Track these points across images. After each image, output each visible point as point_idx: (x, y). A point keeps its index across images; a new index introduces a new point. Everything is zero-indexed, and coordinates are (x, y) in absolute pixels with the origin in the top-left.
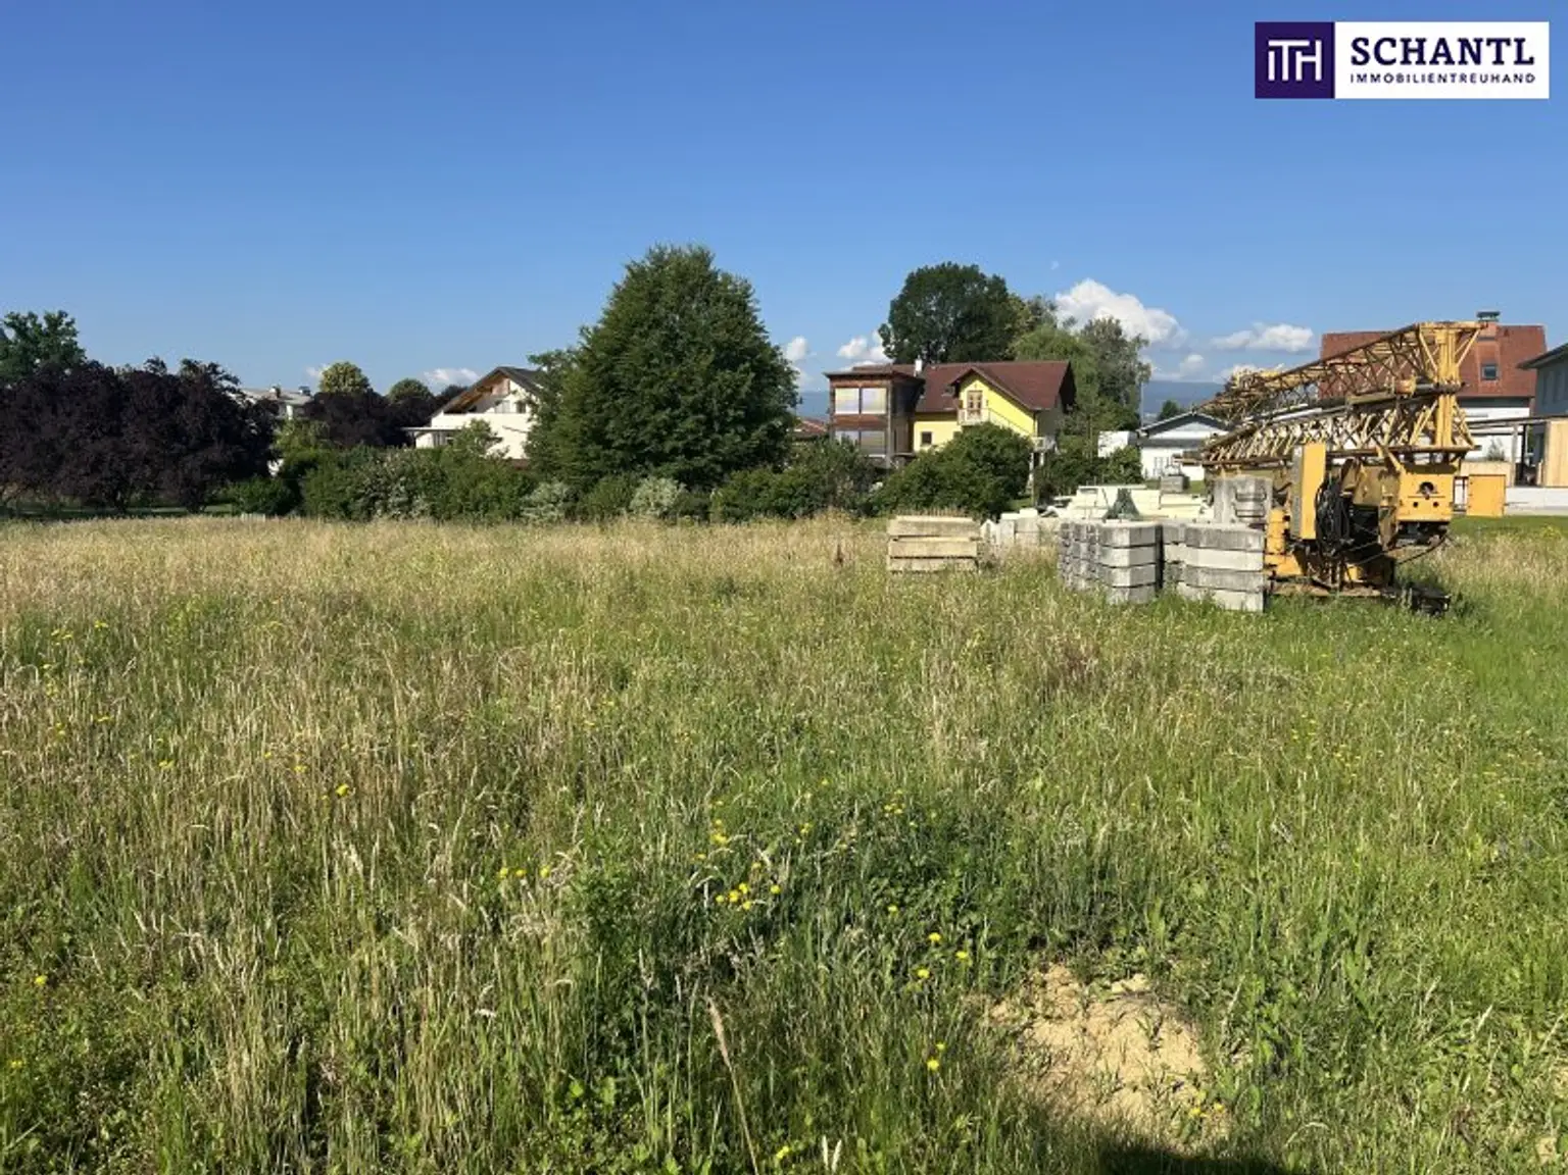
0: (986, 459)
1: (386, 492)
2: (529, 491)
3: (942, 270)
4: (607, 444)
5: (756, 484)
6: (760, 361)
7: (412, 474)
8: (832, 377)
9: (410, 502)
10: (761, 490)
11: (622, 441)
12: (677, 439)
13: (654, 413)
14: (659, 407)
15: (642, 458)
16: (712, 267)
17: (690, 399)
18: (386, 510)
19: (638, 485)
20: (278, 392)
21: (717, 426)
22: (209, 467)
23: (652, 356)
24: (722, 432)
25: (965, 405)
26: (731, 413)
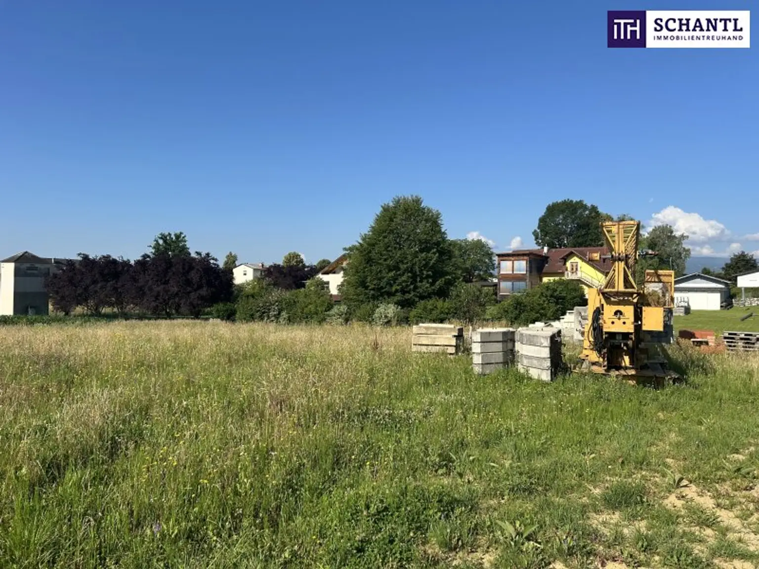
0: (551, 296)
1: (269, 309)
2: (329, 310)
3: (564, 203)
4: (366, 288)
5: (431, 307)
6: (442, 248)
7: (281, 302)
8: (499, 255)
9: (279, 314)
10: (433, 310)
11: (373, 286)
12: (398, 285)
13: (388, 273)
14: (390, 270)
15: (381, 294)
16: (422, 205)
17: (405, 266)
18: (269, 318)
19: (378, 307)
21: (418, 279)
22: (201, 298)
23: (389, 246)
24: (421, 281)
25: (569, 269)
26: (425, 272)
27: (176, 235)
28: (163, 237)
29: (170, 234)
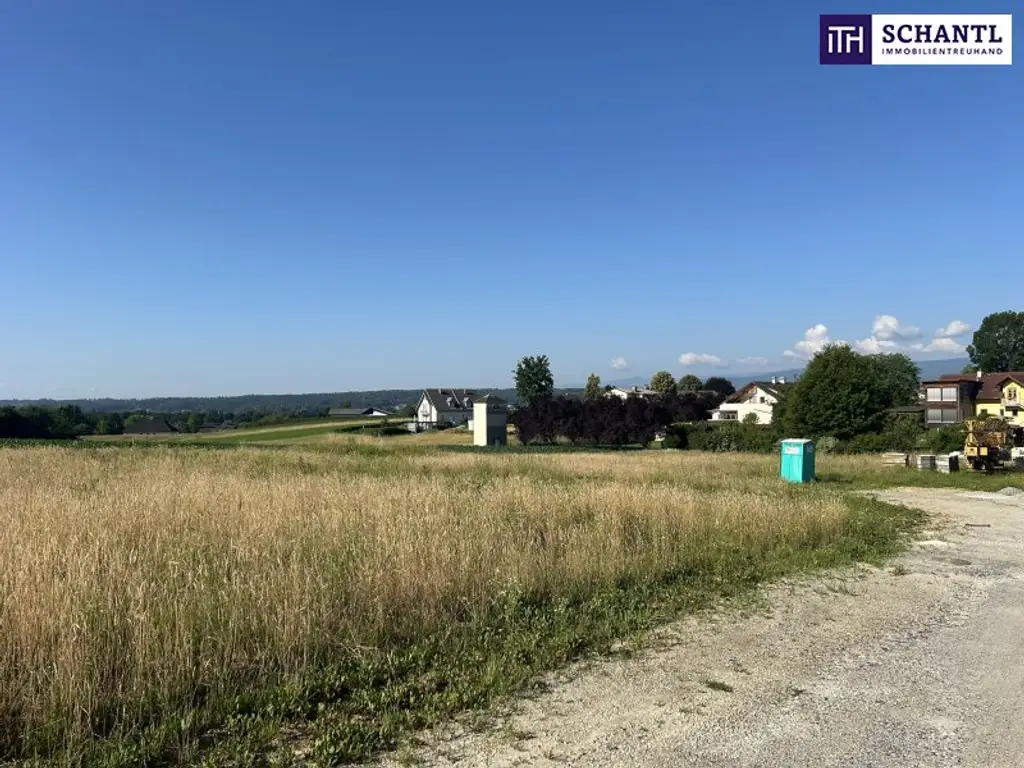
1: (720, 444)
5: (868, 440)
7: (730, 435)
8: (925, 382)
9: (729, 445)
12: (835, 421)
13: (825, 411)
14: (827, 409)
15: (820, 429)
16: (851, 351)
18: (721, 448)
19: (819, 439)
20: (636, 388)
21: (852, 416)
23: (825, 389)
24: (855, 418)
25: (1006, 396)
26: (858, 410)
27: (538, 358)
28: (526, 361)
29: (532, 358)
